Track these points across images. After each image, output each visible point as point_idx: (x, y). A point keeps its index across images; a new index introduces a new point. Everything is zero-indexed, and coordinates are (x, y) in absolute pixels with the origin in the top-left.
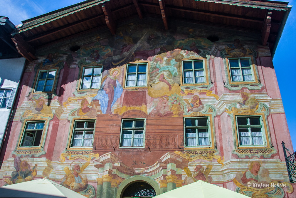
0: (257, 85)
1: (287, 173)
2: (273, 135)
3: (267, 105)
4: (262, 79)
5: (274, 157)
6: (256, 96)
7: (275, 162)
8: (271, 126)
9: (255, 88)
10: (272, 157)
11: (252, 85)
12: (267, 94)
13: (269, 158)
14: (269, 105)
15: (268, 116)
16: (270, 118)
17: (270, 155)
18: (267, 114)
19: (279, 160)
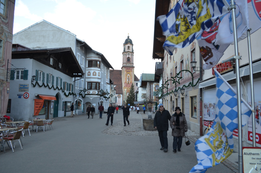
0: (5, 20)
1: (6, 77)
2: (5, 54)
3: (7, 35)
4: (8, 17)
5: (4, 67)
6: (4, 26)
7: (3, 70)
8: (6, 49)
9: (4, 21)
10: (3, 67)
11: (3, 18)
12: (8, 28)
13: (1, 67)
14: (8, 36)
15: (6, 42)
16: (6, 43)
17: (2, 65)
18: (5, 41)
19: (5, 69)
